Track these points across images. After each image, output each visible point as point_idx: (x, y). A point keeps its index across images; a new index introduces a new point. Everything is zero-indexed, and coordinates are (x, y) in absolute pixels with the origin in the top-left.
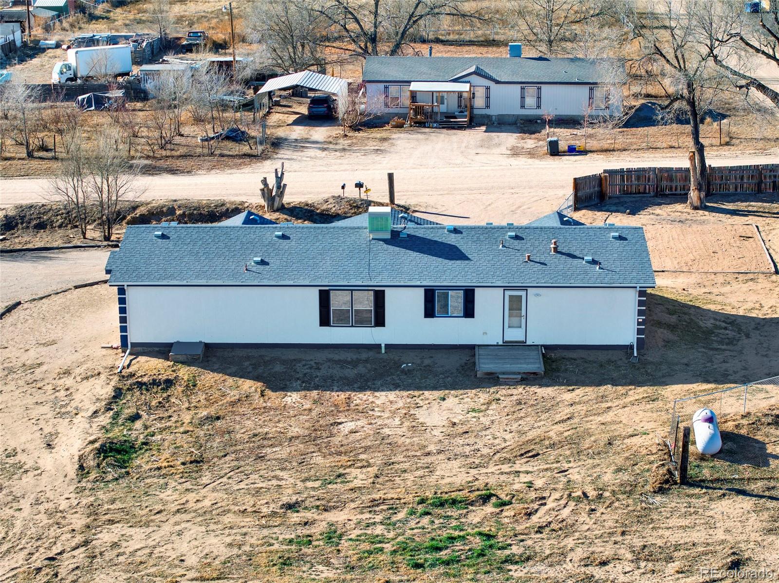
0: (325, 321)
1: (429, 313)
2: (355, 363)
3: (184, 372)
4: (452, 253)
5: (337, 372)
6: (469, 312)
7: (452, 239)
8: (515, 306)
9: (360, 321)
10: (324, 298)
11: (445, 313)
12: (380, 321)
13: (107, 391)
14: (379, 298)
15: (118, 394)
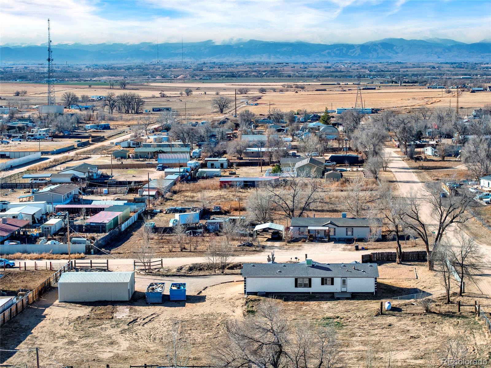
0: (296, 286)
1: (322, 284)
2: (304, 296)
3: (261, 298)
4: (328, 269)
5: (300, 298)
6: (332, 284)
7: (328, 266)
8: (344, 282)
9: (305, 286)
10: (296, 280)
11: (326, 284)
12: (310, 286)
13: (244, 301)
14: (310, 280)
15: (247, 302)
